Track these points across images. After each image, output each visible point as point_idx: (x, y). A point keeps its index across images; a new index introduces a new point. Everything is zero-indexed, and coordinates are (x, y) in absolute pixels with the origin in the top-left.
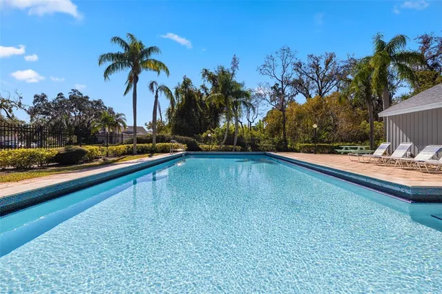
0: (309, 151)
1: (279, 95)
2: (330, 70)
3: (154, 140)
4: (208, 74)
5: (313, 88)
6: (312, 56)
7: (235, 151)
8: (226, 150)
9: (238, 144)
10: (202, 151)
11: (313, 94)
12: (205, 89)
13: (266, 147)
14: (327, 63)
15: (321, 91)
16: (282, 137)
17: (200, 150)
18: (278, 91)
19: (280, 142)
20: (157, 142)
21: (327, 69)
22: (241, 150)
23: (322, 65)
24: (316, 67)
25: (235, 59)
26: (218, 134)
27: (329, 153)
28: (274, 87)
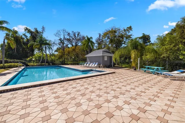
0: (72, 64)
1: (62, 43)
2: (79, 37)
3: (3, 62)
4: (28, 30)
5: (74, 42)
6: (73, 32)
7: (46, 65)
8: (41, 65)
9: (47, 62)
10: (30, 66)
11: (74, 44)
12: (26, 36)
13: (58, 63)
14: (78, 35)
15: (76, 44)
16: (63, 60)
17: (29, 66)
18: (61, 41)
19: (63, 61)
20: (5, 63)
21: (78, 36)
22: (48, 65)
23: (77, 36)
24: (75, 35)
25: (43, 27)
26: (36, 58)
27: (77, 65)
28: (60, 40)
